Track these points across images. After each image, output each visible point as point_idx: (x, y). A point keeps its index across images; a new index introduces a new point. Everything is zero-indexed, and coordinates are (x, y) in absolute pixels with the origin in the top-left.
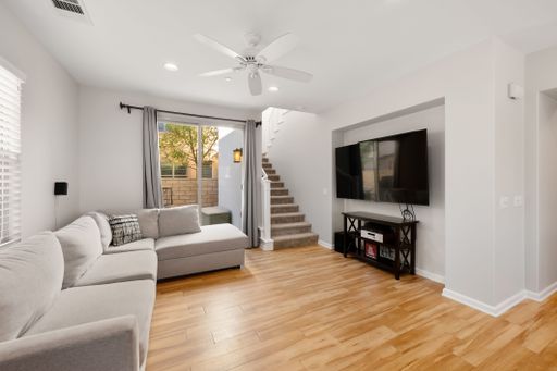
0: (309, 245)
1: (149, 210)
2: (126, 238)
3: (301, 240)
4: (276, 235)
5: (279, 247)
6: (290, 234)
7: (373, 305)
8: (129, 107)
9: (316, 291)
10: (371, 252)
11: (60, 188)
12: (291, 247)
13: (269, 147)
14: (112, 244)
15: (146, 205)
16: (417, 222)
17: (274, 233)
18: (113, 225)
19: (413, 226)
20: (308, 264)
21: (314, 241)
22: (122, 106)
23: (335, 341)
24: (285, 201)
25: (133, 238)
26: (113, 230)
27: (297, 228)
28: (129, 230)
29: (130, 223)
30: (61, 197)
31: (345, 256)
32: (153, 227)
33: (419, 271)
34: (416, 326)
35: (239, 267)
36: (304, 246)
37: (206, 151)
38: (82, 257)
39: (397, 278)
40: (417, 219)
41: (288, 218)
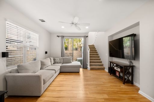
0: (102, 70)
1: (62, 58)
2: (56, 63)
3: (99, 68)
4: (91, 66)
5: (92, 69)
6: (96, 66)
7: (108, 89)
8: (59, 36)
9: (93, 81)
10: (117, 74)
11: (46, 53)
12: (96, 70)
13: (95, 42)
14: (54, 64)
15: (62, 57)
16: (134, 66)
17: (90, 65)
18: (54, 60)
19: (133, 67)
20: (97, 75)
21: (104, 69)
22: (57, 36)
23: (89, 93)
24: (97, 57)
25: (58, 63)
26: (54, 61)
27: (98, 65)
28: (57, 61)
29: (58, 60)
30: (46, 54)
31: (110, 74)
32: (62, 61)
33: (135, 84)
34: (118, 97)
35: (79, 72)
36: (100, 70)
37: (81, 44)
38: (44, 65)
39: (124, 84)
40: (134, 65)
41: (97, 62)
